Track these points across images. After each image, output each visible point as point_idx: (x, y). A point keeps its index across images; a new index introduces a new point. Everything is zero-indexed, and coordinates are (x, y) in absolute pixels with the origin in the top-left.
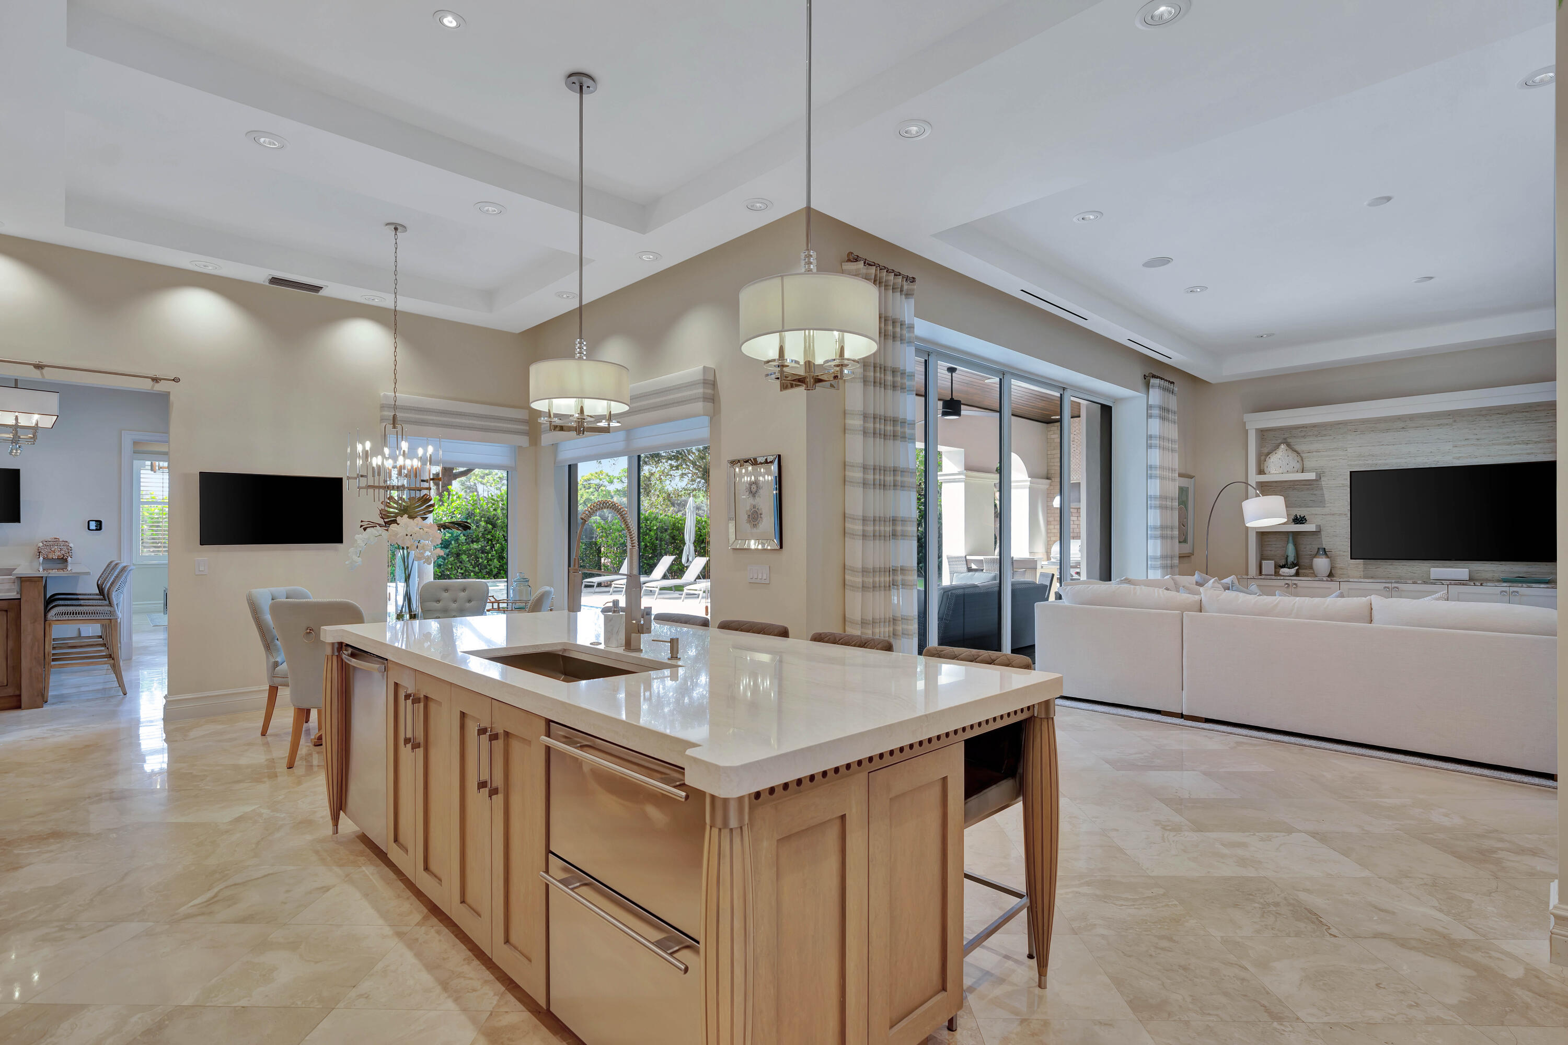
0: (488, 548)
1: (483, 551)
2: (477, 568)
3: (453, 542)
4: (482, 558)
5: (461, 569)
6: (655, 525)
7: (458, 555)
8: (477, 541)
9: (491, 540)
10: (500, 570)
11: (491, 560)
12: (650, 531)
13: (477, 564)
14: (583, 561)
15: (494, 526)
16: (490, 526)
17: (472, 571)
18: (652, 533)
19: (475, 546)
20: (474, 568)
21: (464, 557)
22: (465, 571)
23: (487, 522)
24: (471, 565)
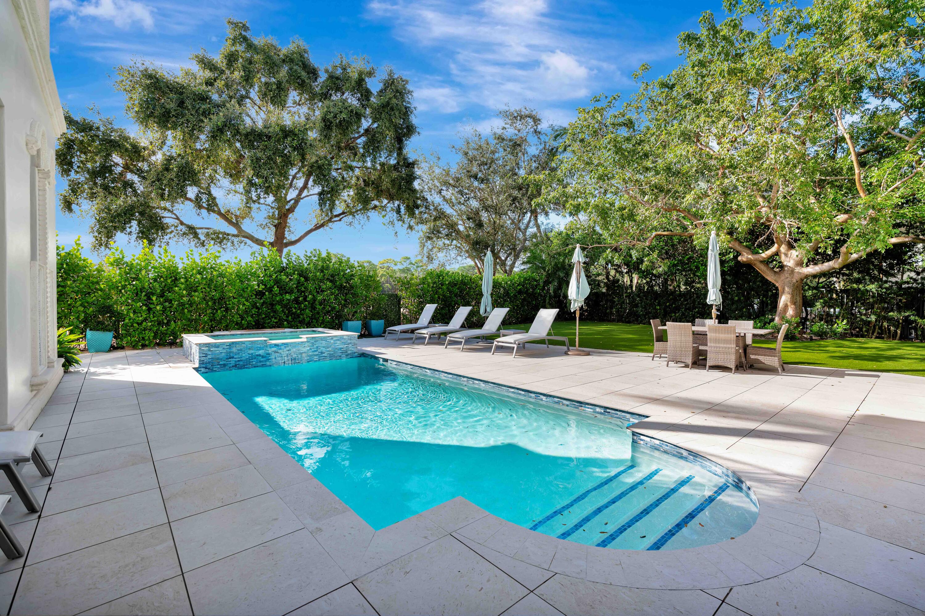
0: (301, 299)
1: (296, 300)
2: (290, 317)
3: (267, 293)
4: (295, 308)
5: (276, 318)
6: (447, 281)
7: (272, 305)
8: (291, 292)
9: (304, 292)
10: (312, 319)
11: (303, 310)
12: (442, 285)
13: (290, 313)
14: (386, 311)
15: (307, 279)
16: (302, 279)
17: (286, 320)
18: (444, 287)
19: (288, 296)
20: (287, 317)
21: (278, 307)
22: (279, 320)
23: (300, 275)
24: (285, 314)
